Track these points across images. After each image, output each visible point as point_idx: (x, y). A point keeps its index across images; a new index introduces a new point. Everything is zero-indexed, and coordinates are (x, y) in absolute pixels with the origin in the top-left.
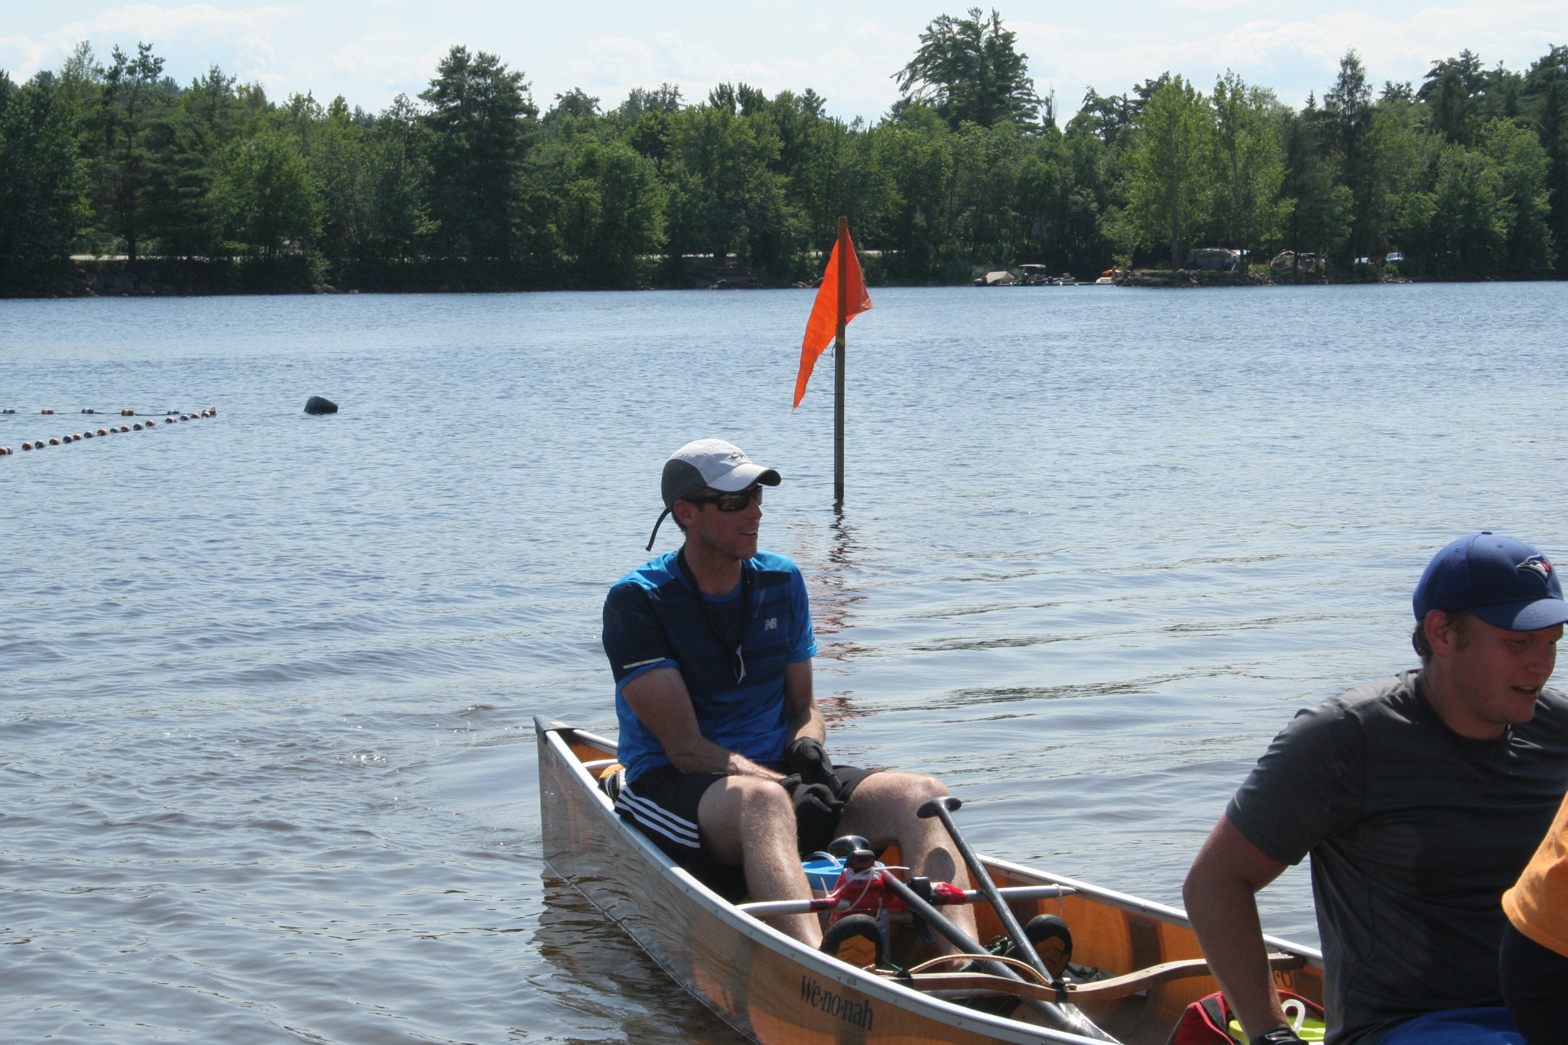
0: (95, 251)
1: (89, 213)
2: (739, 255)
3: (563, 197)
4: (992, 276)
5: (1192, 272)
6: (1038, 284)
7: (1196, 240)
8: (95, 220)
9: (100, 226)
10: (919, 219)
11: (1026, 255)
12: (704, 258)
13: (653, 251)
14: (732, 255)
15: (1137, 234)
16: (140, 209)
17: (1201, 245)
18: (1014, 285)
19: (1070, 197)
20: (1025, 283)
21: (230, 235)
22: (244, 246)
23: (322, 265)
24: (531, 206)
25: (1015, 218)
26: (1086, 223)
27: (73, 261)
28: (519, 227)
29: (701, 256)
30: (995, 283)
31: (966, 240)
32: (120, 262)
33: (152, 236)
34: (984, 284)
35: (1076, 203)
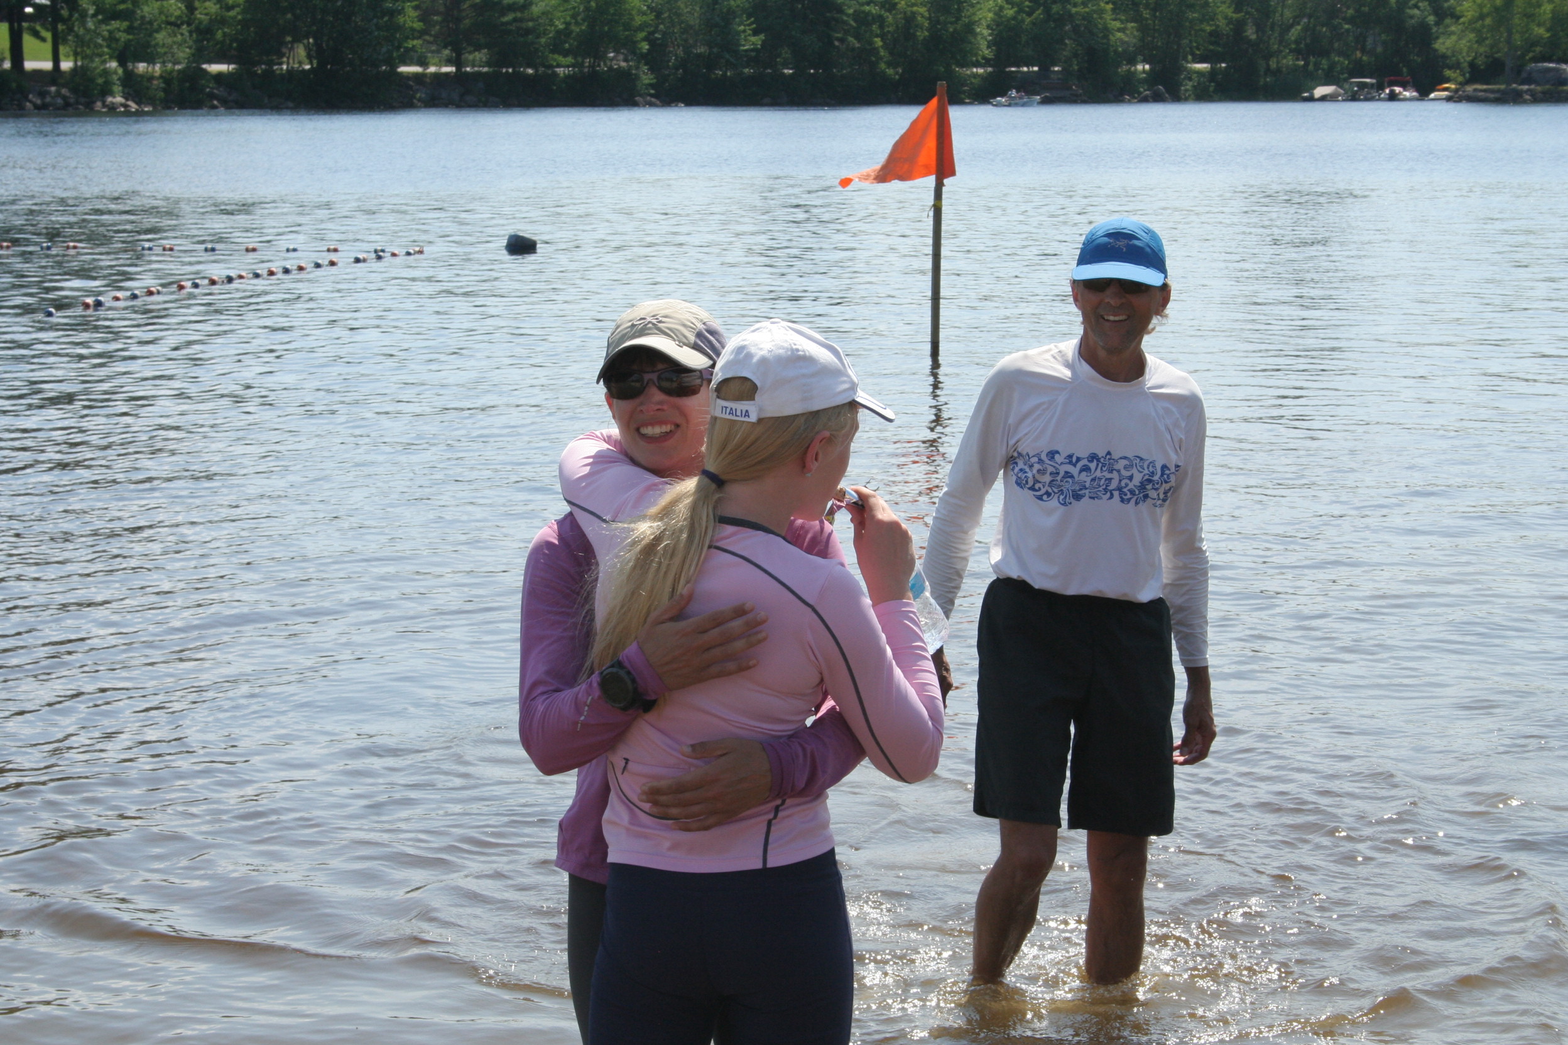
0: (423, 63)
1: (418, 25)
2: (1063, 69)
3: (889, 11)
4: (1320, 91)
5: (1526, 87)
6: (1366, 99)
7: (1531, 55)
8: (422, 33)
9: (427, 38)
10: (1251, 33)
11: (1359, 70)
12: (1029, 72)
13: (977, 64)
14: (1056, 69)
15: (1470, 48)
16: (467, 21)
17: (1536, 60)
18: (1343, 100)
19: (1408, 11)
20: (1354, 98)
21: (556, 48)
22: (570, 60)
23: (646, 77)
24: (855, 21)
25: (1348, 31)
26: (1423, 36)
27: (401, 73)
28: (842, 40)
29: (1025, 69)
30: (1323, 98)
31: (1298, 52)
32: (447, 74)
33: (478, 48)
34: (1311, 99)
35: (1412, 17)
